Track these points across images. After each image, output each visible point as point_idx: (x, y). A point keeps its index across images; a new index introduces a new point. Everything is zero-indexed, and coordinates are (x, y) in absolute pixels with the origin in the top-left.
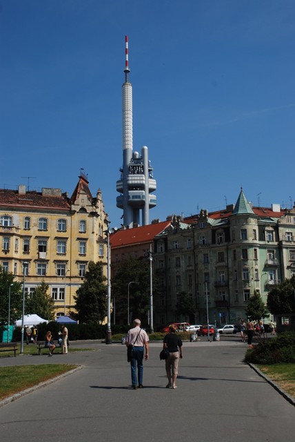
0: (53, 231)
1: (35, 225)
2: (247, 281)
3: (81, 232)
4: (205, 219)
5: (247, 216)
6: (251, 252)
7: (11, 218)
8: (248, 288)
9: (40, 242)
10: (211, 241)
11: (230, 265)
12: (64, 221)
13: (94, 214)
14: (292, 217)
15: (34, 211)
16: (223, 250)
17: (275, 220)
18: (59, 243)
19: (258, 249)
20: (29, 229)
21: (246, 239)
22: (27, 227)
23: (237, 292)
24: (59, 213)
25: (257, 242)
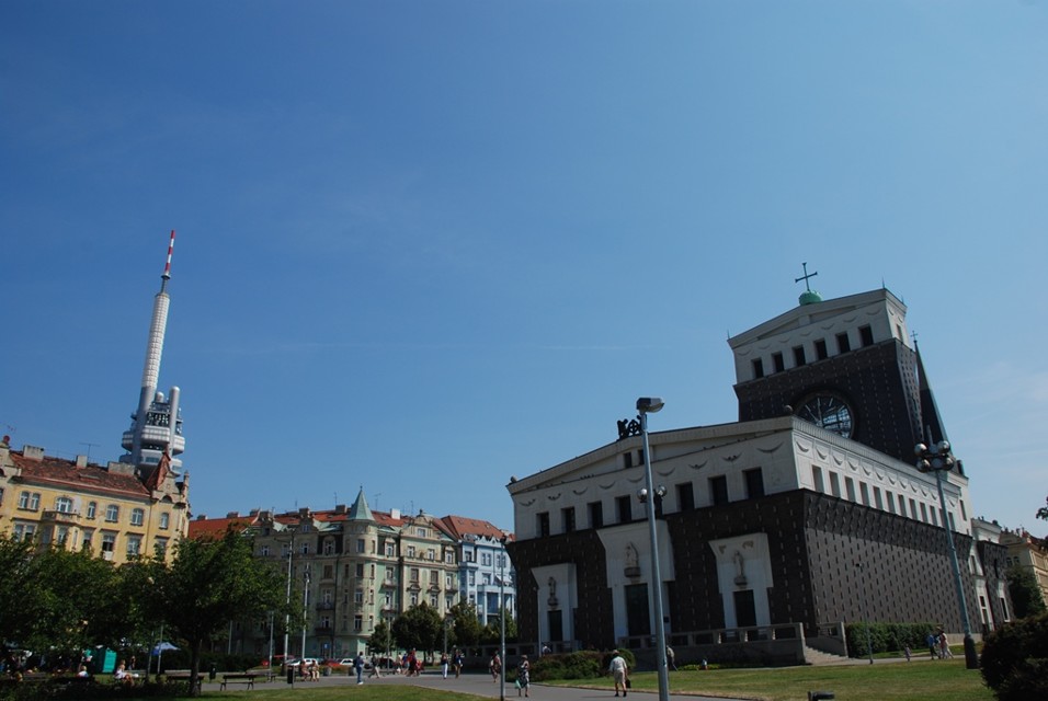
0: (125, 524)
1: (103, 513)
2: (360, 604)
3: (161, 528)
4: (311, 520)
5: (366, 523)
6: (367, 568)
7: (71, 501)
8: (360, 613)
9: (106, 537)
10: (315, 550)
11: (339, 584)
12: (142, 511)
13: (180, 505)
14: (416, 528)
15: (102, 494)
16: (331, 563)
17: (397, 530)
18: (131, 540)
19: (375, 565)
20: (93, 519)
21: (363, 551)
22: (92, 515)
23: (345, 617)
24: (136, 500)
25: (375, 556)
